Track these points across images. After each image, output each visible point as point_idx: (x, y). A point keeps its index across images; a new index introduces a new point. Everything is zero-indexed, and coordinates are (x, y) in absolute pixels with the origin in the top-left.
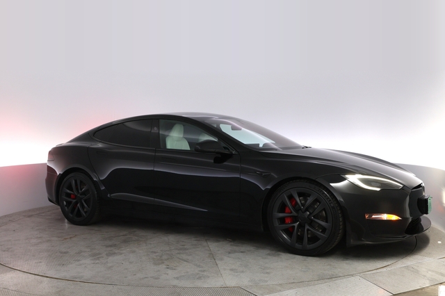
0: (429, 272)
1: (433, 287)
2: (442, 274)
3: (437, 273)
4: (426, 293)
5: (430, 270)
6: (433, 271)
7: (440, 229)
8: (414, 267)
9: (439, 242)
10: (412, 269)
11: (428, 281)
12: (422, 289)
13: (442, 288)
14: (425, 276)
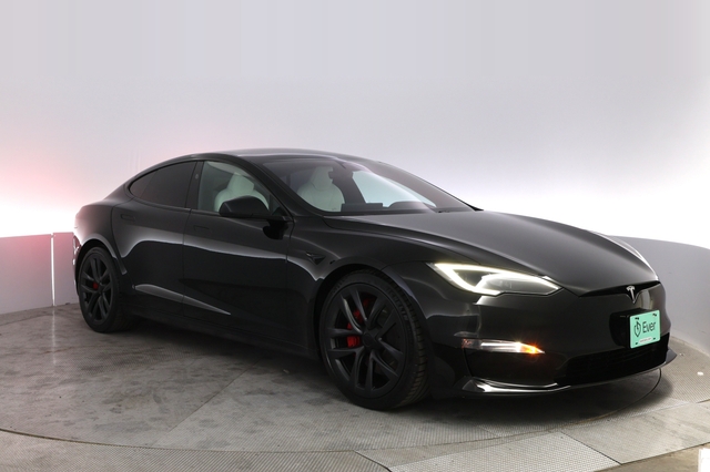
0: (683, 425)
1: (689, 451)
2: (705, 429)
3: (696, 426)
4: (677, 461)
5: (684, 422)
6: (689, 424)
7: (700, 351)
8: (656, 416)
9: (700, 374)
10: (653, 421)
11: (680, 441)
12: (670, 454)
13: (704, 453)
14: (675, 432)
